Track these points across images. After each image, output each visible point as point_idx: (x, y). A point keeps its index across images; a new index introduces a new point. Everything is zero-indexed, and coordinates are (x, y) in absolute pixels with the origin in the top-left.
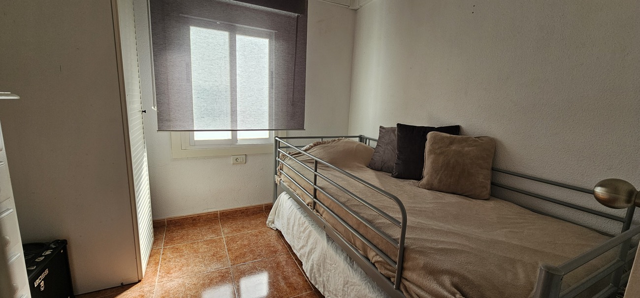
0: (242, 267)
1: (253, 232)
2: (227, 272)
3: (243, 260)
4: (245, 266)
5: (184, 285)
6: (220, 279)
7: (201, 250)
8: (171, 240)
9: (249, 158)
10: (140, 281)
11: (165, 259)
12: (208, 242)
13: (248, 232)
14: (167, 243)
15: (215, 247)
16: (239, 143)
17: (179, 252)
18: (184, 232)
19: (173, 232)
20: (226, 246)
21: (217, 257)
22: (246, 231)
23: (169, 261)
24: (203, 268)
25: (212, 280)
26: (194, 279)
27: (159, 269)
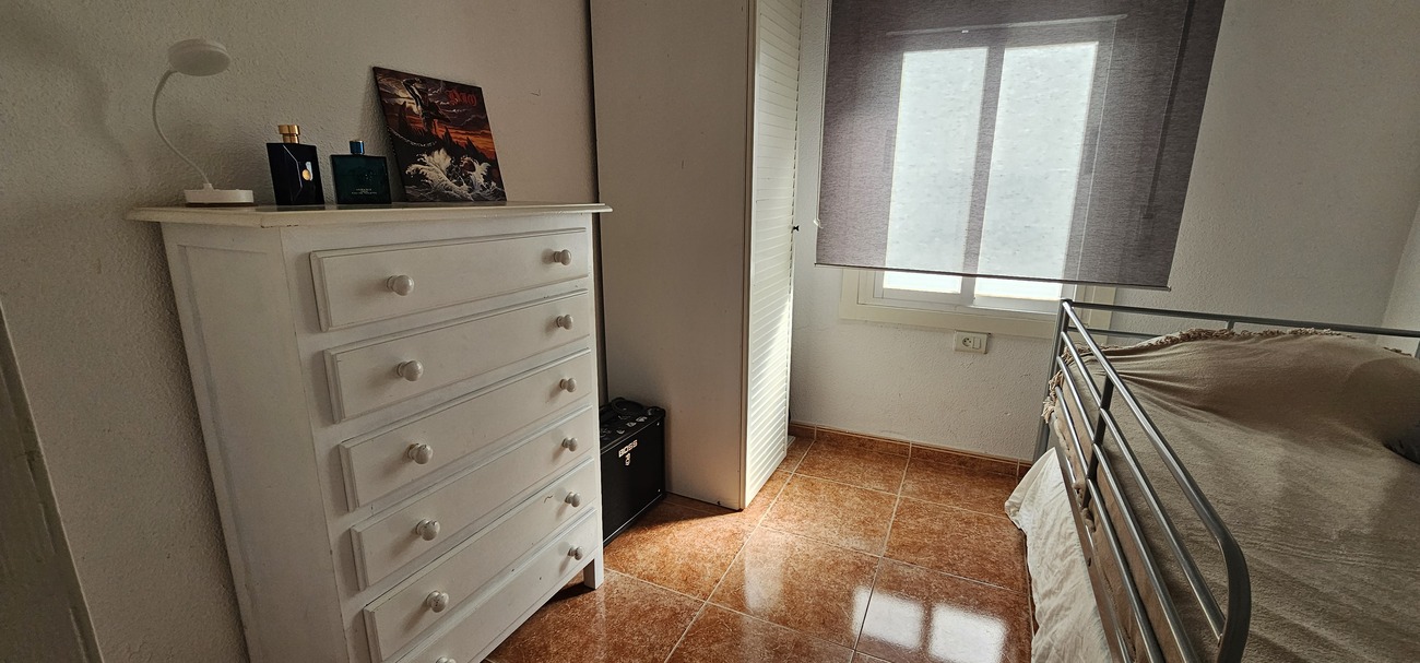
0: (903, 570)
1: (966, 512)
2: (870, 564)
3: (913, 558)
4: (910, 571)
5: (791, 548)
6: (852, 568)
7: (847, 504)
8: (810, 466)
9: (997, 344)
10: (740, 510)
11: (787, 494)
12: (867, 495)
13: (955, 508)
14: (803, 468)
15: (874, 509)
16: (978, 304)
17: (812, 491)
18: (837, 460)
19: (819, 453)
20: (894, 515)
21: (867, 527)
22: (951, 504)
23: (792, 500)
24: (834, 536)
25: (837, 564)
26: (812, 547)
27: (771, 505)
